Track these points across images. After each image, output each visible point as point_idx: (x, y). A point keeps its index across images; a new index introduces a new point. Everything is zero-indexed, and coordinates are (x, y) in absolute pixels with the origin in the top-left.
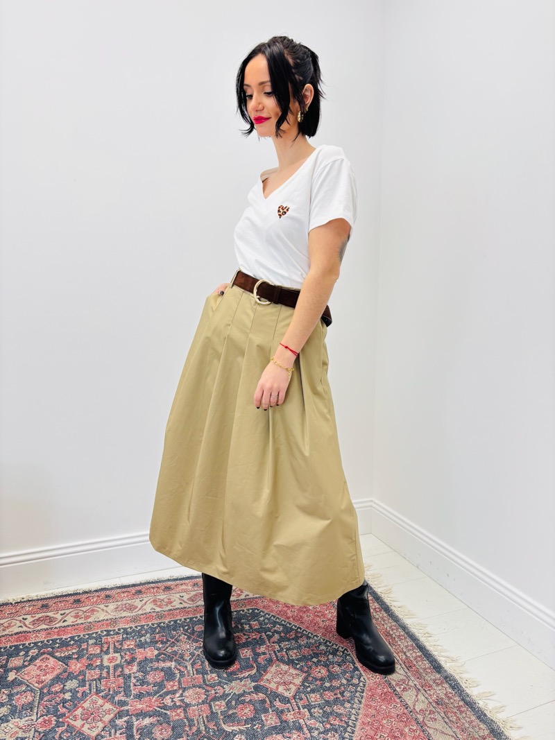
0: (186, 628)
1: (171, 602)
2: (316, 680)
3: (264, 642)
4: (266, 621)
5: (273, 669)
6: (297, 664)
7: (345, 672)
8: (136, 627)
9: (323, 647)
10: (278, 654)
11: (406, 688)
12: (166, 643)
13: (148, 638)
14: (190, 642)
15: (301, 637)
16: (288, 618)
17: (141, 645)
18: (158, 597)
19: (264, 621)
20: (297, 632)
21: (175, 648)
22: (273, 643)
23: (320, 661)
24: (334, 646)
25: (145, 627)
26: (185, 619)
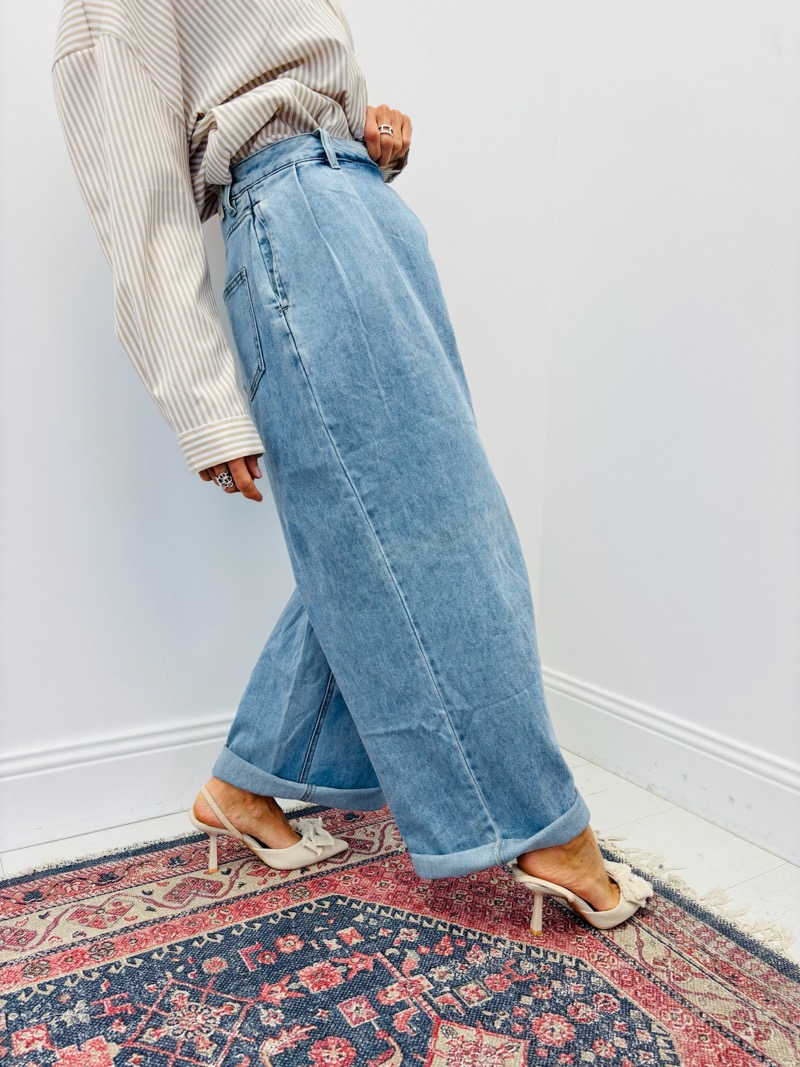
0: (180, 969)
1: (125, 911)
2: (559, 1052)
3: (390, 976)
4: (373, 922)
5: (440, 1043)
6: (493, 1019)
7: (610, 1019)
8: (42, 987)
9: (527, 966)
10: (436, 1000)
11: (759, 1033)
12: (136, 1018)
13: (80, 1013)
14: (201, 1006)
15: (469, 949)
16: (420, 907)
17: (65, 1037)
18: (86, 903)
19: (367, 922)
20: (454, 937)
21: (166, 1030)
22: (413, 973)
23: (538, 1002)
24: (550, 957)
25: (68, 983)
26: (171, 948)
